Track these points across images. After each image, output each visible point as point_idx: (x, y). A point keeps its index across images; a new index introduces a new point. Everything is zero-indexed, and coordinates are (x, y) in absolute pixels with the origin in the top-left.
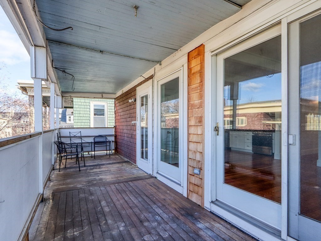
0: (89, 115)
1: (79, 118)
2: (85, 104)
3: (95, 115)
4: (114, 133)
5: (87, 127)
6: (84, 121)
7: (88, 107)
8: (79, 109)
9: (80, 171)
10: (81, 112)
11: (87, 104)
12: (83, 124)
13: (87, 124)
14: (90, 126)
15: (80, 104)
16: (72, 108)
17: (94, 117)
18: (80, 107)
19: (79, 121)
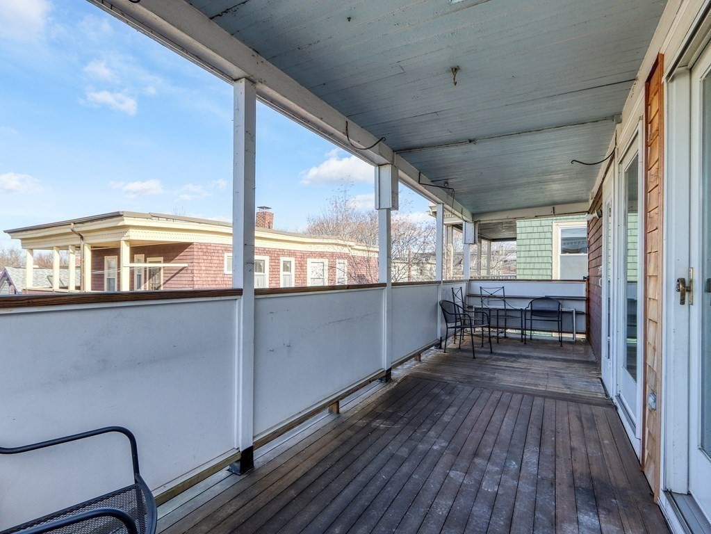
0: (549, 254)
1: (528, 260)
2: (540, 229)
3: (564, 251)
4: (584, 294)
5: (545, 278)
6: (537, 266)
7: (548, 235)
8: (527, 242)
9: (474, 358)
10: (533, 248)
11: (546, 229)
12: (535, 272)
13: (544, 272)
14: (551, 276)
15: (529, 230)
16: (514, 239)
17: (561, 256)
18: (530, 236)
19: (528, 266)
